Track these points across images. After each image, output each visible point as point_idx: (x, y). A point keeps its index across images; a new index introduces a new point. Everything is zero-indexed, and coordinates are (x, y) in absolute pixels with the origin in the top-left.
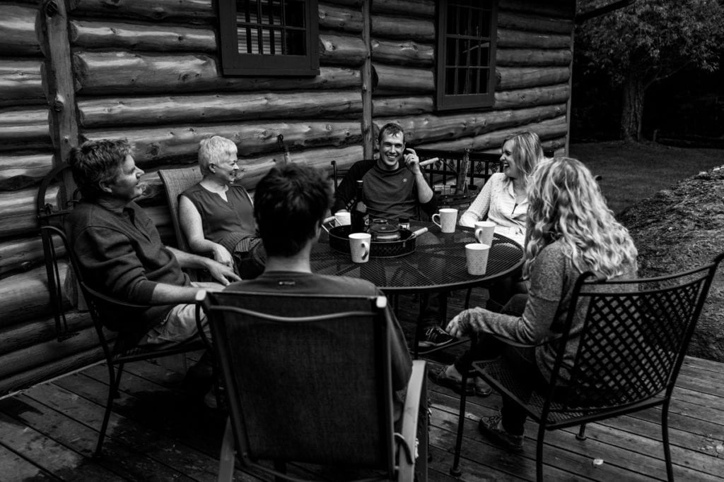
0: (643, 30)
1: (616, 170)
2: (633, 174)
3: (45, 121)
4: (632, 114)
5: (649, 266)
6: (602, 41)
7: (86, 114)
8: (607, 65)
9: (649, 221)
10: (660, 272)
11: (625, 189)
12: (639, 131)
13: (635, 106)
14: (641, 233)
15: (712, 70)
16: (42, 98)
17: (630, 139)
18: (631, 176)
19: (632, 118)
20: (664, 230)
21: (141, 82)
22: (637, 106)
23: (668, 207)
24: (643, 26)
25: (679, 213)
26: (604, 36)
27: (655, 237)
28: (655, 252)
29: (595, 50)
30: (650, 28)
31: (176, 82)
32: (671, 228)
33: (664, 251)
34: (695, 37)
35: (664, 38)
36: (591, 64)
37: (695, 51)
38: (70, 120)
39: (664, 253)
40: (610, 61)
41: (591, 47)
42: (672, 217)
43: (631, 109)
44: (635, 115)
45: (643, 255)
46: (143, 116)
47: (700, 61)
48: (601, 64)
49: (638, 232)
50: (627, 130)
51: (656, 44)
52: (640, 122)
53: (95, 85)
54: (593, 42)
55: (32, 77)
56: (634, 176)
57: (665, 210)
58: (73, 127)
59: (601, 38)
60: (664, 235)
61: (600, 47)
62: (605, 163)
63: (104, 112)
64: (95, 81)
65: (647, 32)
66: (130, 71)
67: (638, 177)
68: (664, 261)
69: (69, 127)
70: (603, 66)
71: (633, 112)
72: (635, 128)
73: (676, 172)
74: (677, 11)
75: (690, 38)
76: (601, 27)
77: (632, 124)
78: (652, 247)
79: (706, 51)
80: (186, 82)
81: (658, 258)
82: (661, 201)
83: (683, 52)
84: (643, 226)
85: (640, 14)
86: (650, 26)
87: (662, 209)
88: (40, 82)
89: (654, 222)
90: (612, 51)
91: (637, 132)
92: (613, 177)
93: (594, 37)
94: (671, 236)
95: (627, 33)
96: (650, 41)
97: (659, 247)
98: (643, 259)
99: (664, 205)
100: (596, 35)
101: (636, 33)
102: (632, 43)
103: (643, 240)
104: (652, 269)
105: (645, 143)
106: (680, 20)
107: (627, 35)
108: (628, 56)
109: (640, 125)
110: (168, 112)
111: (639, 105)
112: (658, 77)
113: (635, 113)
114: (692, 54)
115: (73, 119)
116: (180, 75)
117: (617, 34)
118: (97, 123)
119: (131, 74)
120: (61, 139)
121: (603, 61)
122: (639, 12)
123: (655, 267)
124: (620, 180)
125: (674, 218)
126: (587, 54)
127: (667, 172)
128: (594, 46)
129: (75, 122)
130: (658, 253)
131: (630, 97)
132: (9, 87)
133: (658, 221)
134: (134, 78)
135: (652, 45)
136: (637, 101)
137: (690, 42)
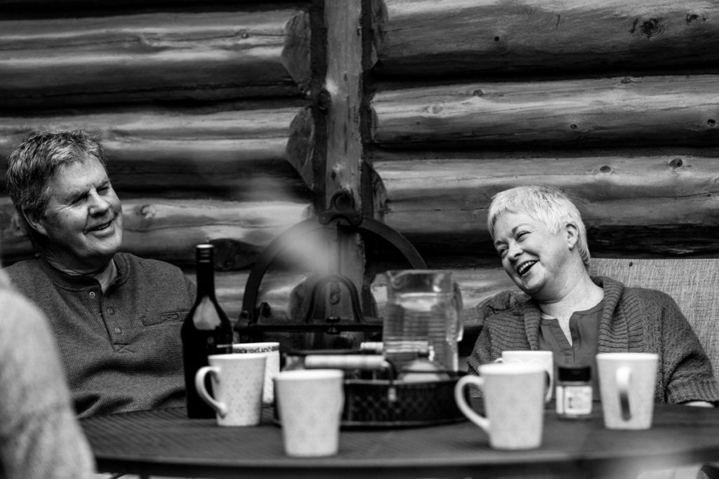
3: (283, 130)
7: (381, 118)
16: (287, 83)
21: (522, 42)
31: (624, 38)
38: (345, 129)
46: (526, 125)
53: (406, 53)
55: (264, 40)
58: (351, 146)
63: (425, 114)
64: (405, 45)
66: (490, 18)
69: (342, 144)
80: (654, 37)
88: (278, 51)
110: (601, 114)
115: (354, 128)
116: (636, 21)
118: (407, 137)
119: (494, 22)
120: (328, 170)
129: (358, 135)
132: (215, 62)
134: (501, 32)
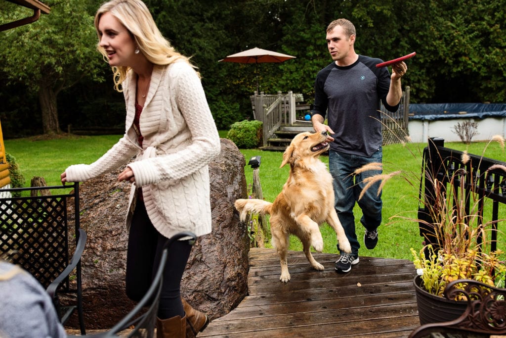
0: (47, 52)
1: (46, 157)
2: (61, 158)
4: (50, 114)
5: (109, 247)
6: (16, 60)
8: (24, 78)
9: (96, 201)
10: (120, 251)
11: (57, 171)
12: (58, 126)
13: (51, 108)
14: (92, 214)
15: (101, 81)
17: (52, 132)
18: (60, 160)
19: (50, 117)
20: (113, 208)
22: (52, 108)
23: (109, 186)
24: (46, 49)
25: (122, 190)
26: (16, 56)
27: (106, 216)
28: (111, 232)
29: (12, 66)
30: (51, 50)
32: (118, 205)
33: (119, 229)
34: (86, 58)
35: (64, 58)
36: (11, 77)
37: (87, 68)
39: (119, 232)
40: (25, 75)
41: (8, 64)
42: (115, 194)
43: (48, 110)
44: (53, 115)
45: (101, 238)
47: (92, 75)
48: (19, 77)
49: (89, 214)
50: (48, 126)
51: (58, 63)
52: (57, 120)
54: (8, 60)
56: (62, 160)
57: (108, 189)
59: (14, 57)
60: (114, 213)
61: (15, 63)
62: (37, 152)
65: (50, 53)
67: (65, 160)
68: (121, 239)
70: (21, 79)
71: (50, 112)
72: (55, 125)
73: (92, 154)
74: (69, 39)
75: (82, 59)
76: (13, 48)
77: (51, 121)
78: (106, 226)
79: (95, 68)
81: (115, 237)
82: (101, 181)
83: (79, 68)
84: (92, 207)
85: (42, 40)
86: (51, 49)
87: (105, 188)
89: (101, 202)
90: (25, 68)
91: (56, 127)
92: (46, 163)
93: (8, 56)
94: (121, 213)
95: (34, 54)
96: (53, 61)
97: (113, 227)
98: (101, 241)
99: (105, 184)
100: (10, 55)
101: (41, 54)
102: (40, 61)
103: (96, 221)
104: (113, 249)
105: (63, 135)
106: (73, 46)
107: (35, 55)
108: (39, 71)
109: (57, 123)
111: (54, 107)
112: (64, 86)
113: (52, 113)
114: (85, 70)
117: (27, 54)
121: (20, 75)
122: (41, 39)
123: (114, 247)
124: (53, 164)
125: (118, 195)
126: (5, 70)
127: (86, 154)
128: (10, 63)
130: (114, 232)
131: (45, 101)
133: (104, 200)
135: (56, 64)
136: (51, 104)
137: (82, 62)
